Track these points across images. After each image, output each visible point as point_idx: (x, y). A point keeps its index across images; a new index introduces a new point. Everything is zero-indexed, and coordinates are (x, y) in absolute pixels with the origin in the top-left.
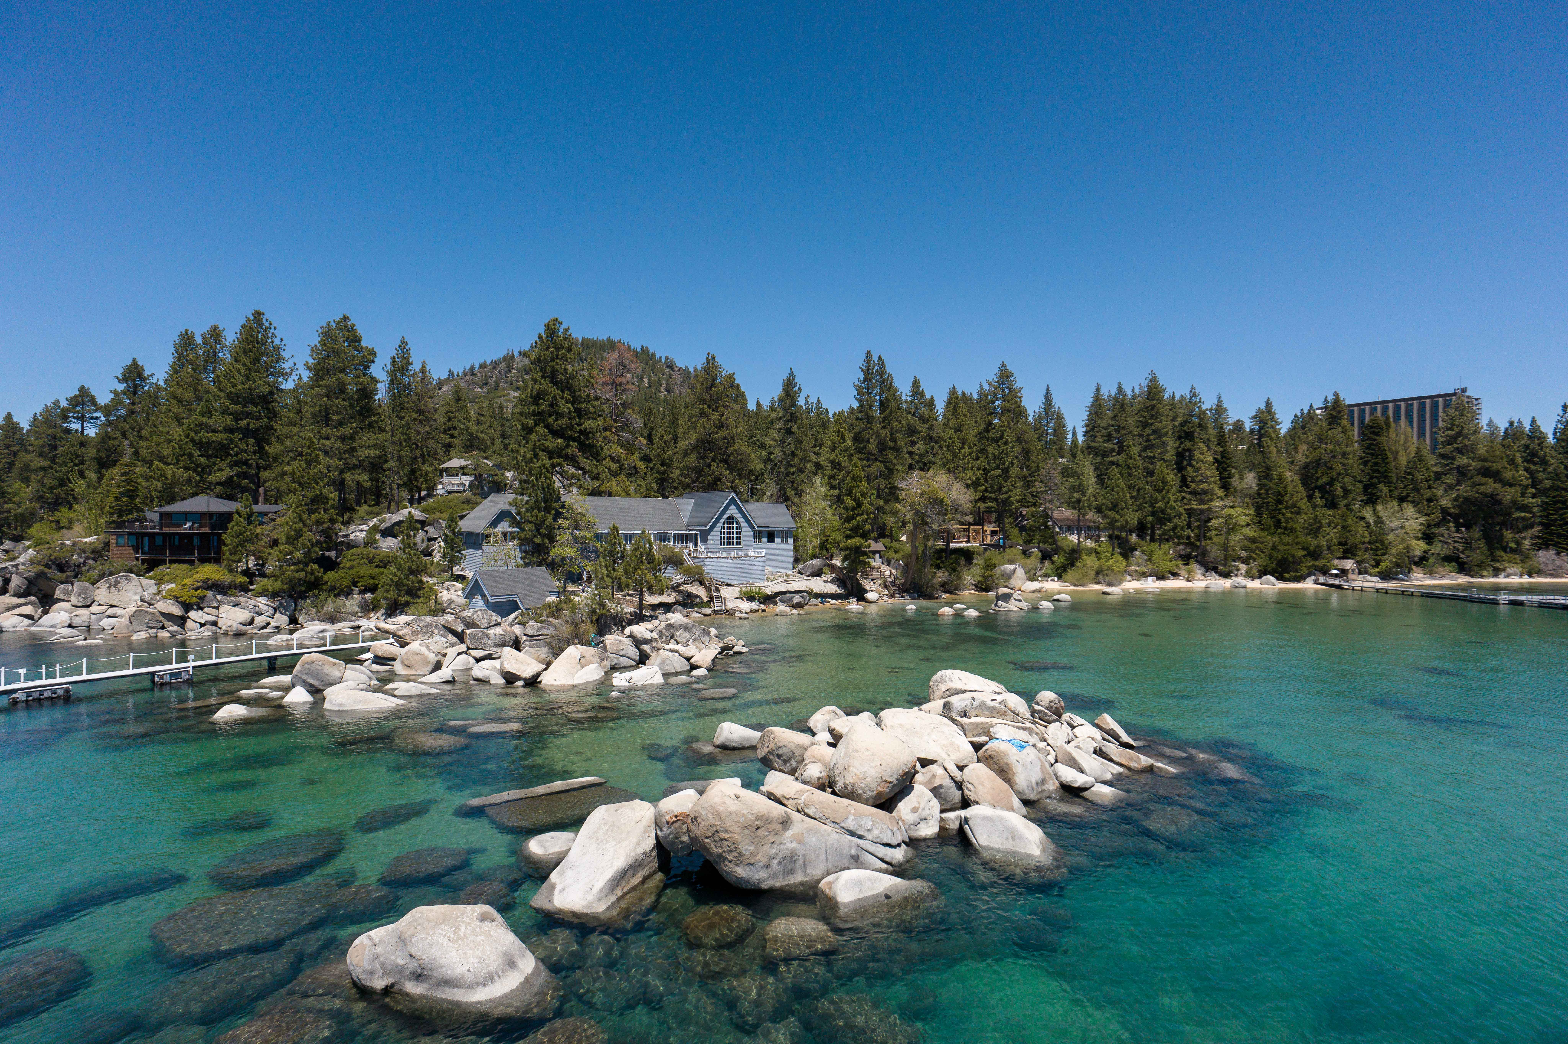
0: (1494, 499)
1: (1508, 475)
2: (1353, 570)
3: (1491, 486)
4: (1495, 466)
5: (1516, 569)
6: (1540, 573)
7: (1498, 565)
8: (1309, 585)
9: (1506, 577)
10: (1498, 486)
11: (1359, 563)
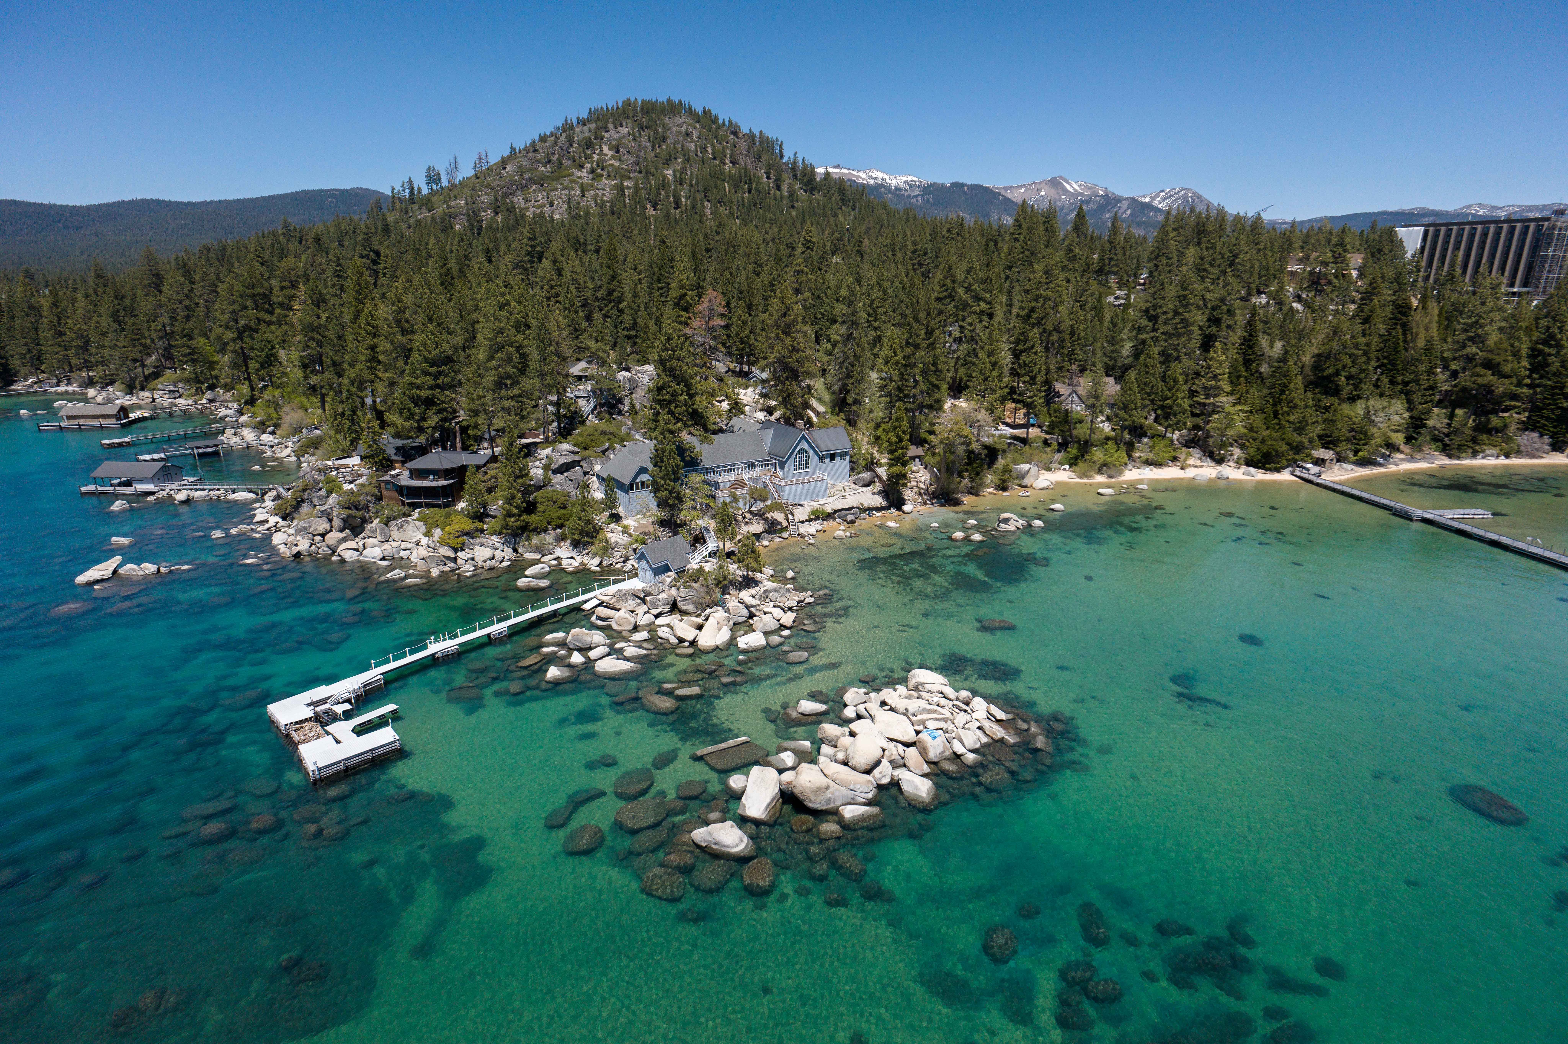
0: (1488, 389)
1: (1507, 368)
2: (1331, 460)
3: (1489, 377)
4: (1498, 359)
5: (1494, 451)
6: (1519, 453)
7: (1477, 448)
8: (1285, 476)
9: (1483, 458)
10: (1493, 379)
11: (1337, 453)
